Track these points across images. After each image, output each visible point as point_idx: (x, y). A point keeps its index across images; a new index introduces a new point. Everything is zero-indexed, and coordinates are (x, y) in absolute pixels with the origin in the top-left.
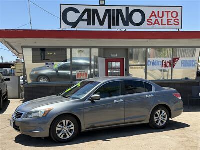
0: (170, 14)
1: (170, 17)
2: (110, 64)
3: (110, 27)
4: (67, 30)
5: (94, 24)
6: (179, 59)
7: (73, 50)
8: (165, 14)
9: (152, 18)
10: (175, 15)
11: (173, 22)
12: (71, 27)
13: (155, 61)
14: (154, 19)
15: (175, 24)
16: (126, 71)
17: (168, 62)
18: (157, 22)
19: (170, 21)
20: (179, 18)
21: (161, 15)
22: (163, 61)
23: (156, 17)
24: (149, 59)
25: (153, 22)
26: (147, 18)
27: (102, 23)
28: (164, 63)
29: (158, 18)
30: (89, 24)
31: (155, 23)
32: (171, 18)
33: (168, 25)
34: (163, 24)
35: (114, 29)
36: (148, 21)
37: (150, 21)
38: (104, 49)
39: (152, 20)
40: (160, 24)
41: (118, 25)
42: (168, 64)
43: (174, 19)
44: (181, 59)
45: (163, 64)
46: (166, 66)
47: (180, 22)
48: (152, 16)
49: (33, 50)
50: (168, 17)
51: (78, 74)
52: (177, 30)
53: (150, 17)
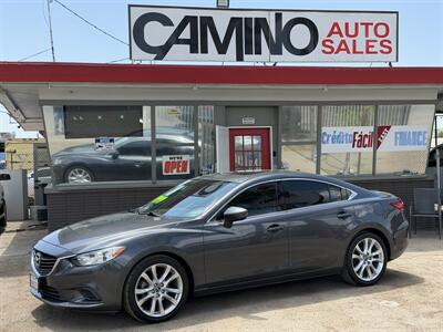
0: (371, 28)
1: (372, 36)
2: (239, 140)
3: (240, 58)
4: (143, 63)
5: (205, 50)
6: (388, 128)
7: (157, 108)
8: (362, 29)
9: (333, 37)
10: (382, 30)
11: (377, 47)
12: (154, 56)
13: (337, 134)
14: (336, 39)
15: (382, 52)
16: (274, 155)
17: (366, 136)
19: (371, 44)
20: (391, 37)
21: (352, 32)
22: (355, 133)
23: (341, 36)
24: (324, 129)
25: (336, 47)
26: (322, 36)
27: (222, 49)
28: (357, 138)
29: (345, 38)
30: (194, 50)
31: (339, 49)
32: (375, 38)
33: (368, 52)
34: (357, 50)
35: (250, 61)
37: (327, 43)
38: (226, 107)
39: (332, 42)
41: (259, 52)
42: (367, 140)
43: (379, 40)
44: (394, 129)
45: (355, 140)
46: (361, 144)
47: (393, 46)
50: (367, 36)
51: (167, 163)
52: (387, 65)
53: (329, 36)
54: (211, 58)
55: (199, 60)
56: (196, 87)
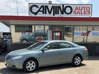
0: (85, 8)
1: (86, 10)
2: (54, 33)
3: (54, 15)
5: (46, 13)
6: (90, 31)
7: (36, 26)
8: (83, 8)
9: (76, 10)
10: (88, 9)
11: (87, 13)
12: (34, 14)
13: (78, 33)
14: (77, 11)
16: (63, 37)
17: (85, 33)
18: (78, 12)
19: (85, 12)
20: (90, 10)
23: (78, 10)
24: (74, 32)
27: (50, 13)
28: (83, 34)
29: (79, 10)
30: (43, 13)
31: (78, 13)
33: (84, 14)
34: (82, 13)
35: (56, 16)
36: (74, 12)
37: (75, 12)
38: (51, 26)
39: (76, 11)
40: (80, 13)
41: (58, 14)
42: (85, 34)
43: (87, 11)
44: (92, 32)
45: (82, 34)
46: (84, 35)
47: (91, 12)
48: (76, 9)
49: (15, 26)
50: (84, 10)
51: (38, 38)
52: (89, 17)
53: (75, 10)
54: (47, 15)
55: (45, 15)
56: (43, 21)
